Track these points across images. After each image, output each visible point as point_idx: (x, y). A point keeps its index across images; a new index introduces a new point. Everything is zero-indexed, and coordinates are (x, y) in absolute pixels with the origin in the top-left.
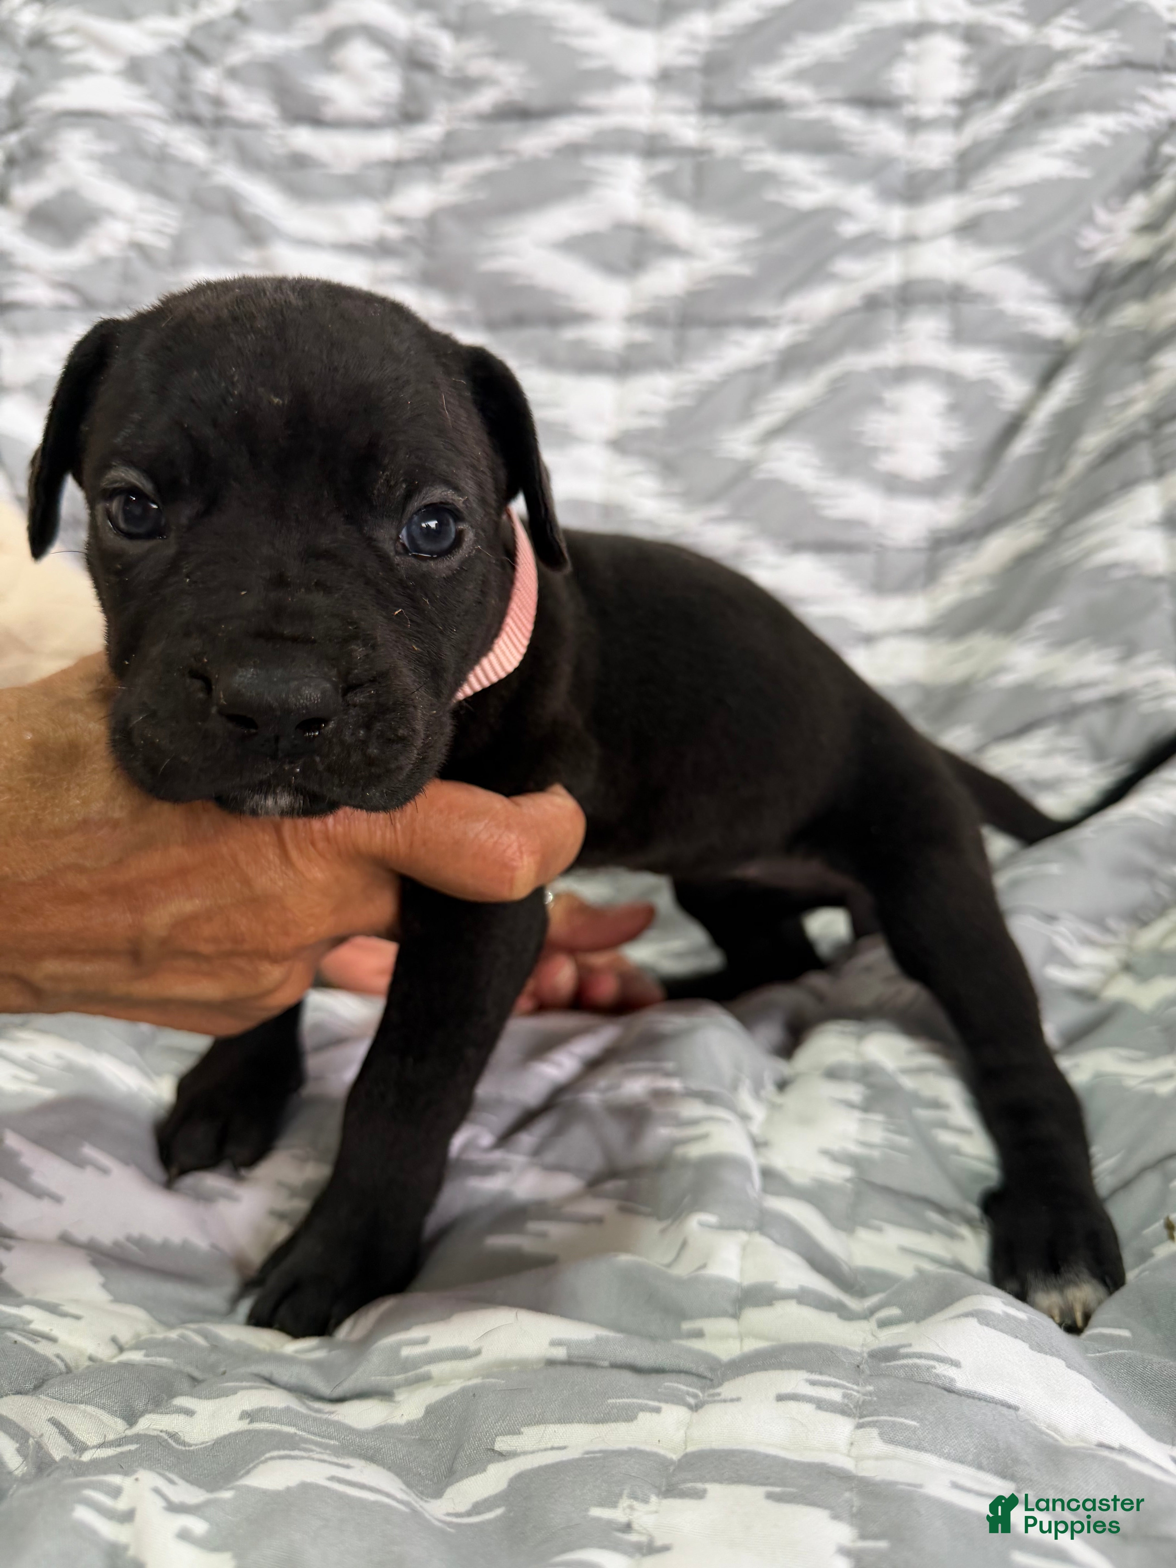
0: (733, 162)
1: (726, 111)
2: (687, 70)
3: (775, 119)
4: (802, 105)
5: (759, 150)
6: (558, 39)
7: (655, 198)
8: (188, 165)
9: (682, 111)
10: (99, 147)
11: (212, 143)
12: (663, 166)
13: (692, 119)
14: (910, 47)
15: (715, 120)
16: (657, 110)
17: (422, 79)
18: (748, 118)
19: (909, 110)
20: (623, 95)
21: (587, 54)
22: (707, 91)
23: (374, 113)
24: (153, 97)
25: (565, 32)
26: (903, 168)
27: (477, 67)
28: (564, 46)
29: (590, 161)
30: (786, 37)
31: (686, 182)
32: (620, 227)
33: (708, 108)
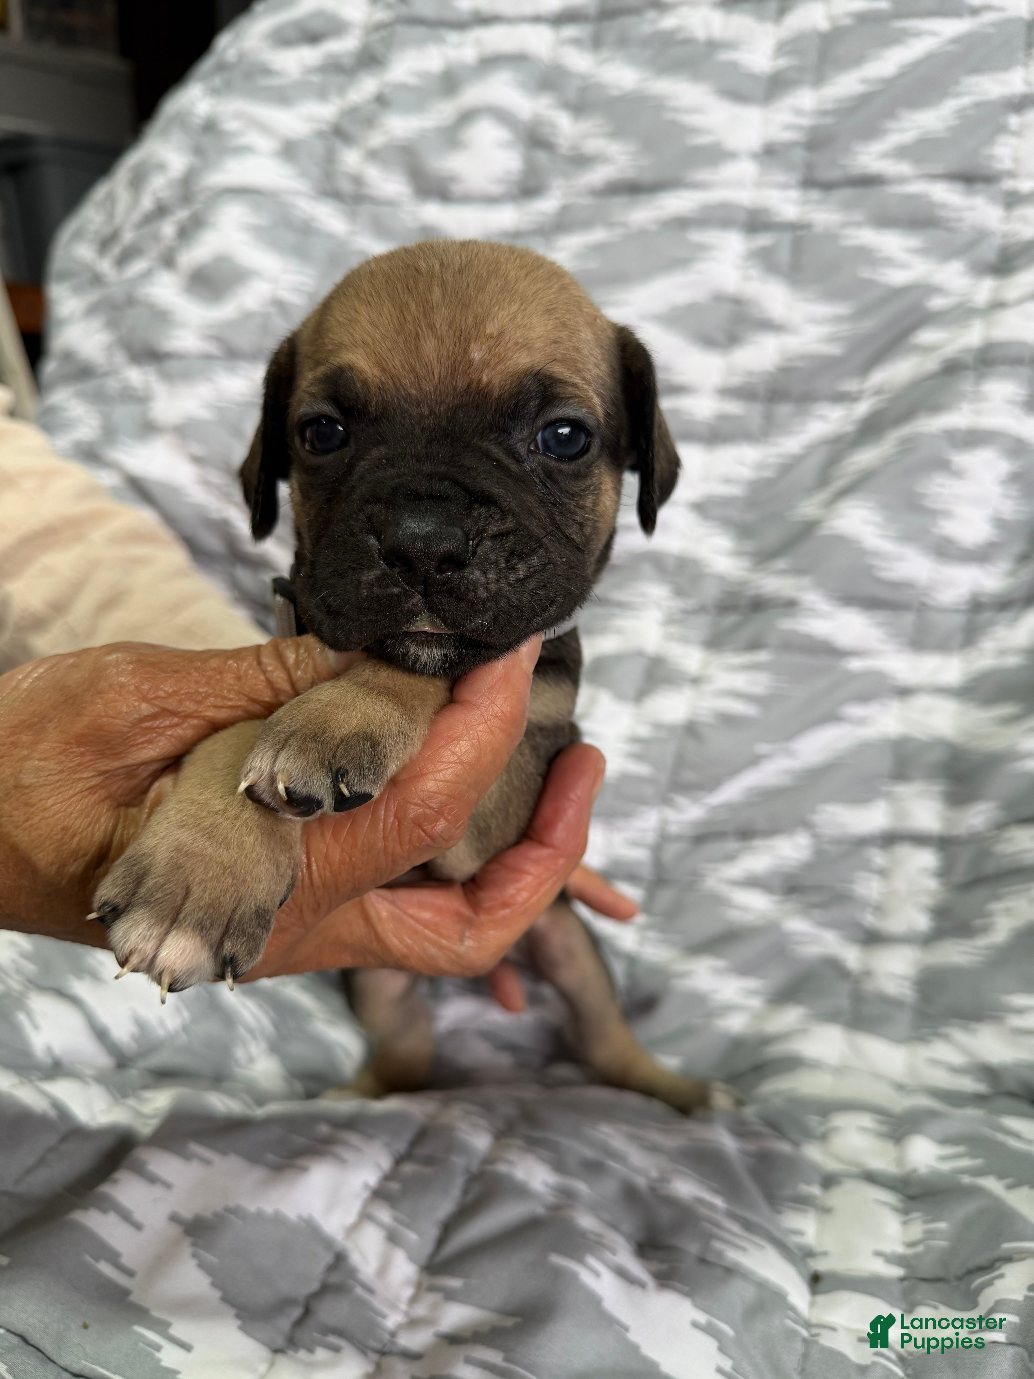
0: (830, 237)
1: (827, 186)
2: (790, 145)
3: (873, 193)
4: (902, 180)
5: (859, 225)
6: (669, 116)
7: (753, 272)
8: (331, 236)
9: (784, 186)
10: (255, 220)
11: (352, 216)
12: (764, 240)
13: (794, 194)
14: (1014, 121)
15: (815, 194)
16: (759, 184)
17: (542, 157)
18: (848, 193)
19: (1008, 184)
20: (729, 171)
21: (695, 131)
22: (809, 166)
23: (496, 189)
24: (303, 174)
25: (676, 110)
26: (997, 242)
27: (593, 145)
28: (673, 123)
29: (696, 236)
30: (890, 113)
31: (784, 256)
32: (720, 298)
33: (809, 183)
